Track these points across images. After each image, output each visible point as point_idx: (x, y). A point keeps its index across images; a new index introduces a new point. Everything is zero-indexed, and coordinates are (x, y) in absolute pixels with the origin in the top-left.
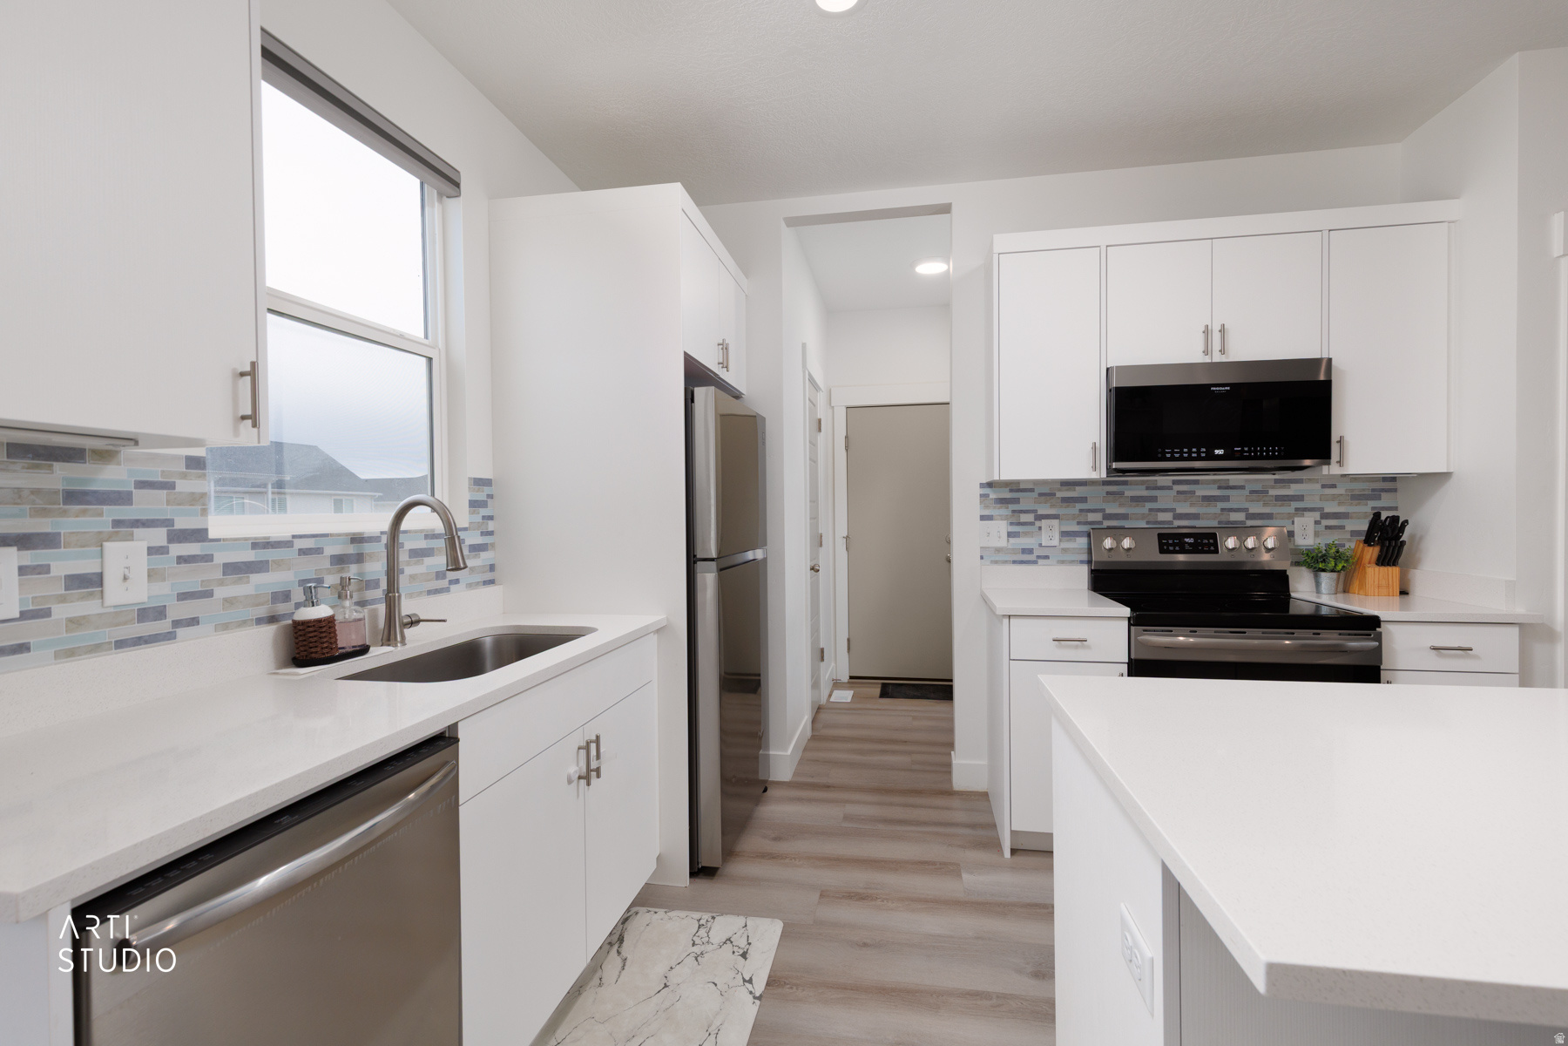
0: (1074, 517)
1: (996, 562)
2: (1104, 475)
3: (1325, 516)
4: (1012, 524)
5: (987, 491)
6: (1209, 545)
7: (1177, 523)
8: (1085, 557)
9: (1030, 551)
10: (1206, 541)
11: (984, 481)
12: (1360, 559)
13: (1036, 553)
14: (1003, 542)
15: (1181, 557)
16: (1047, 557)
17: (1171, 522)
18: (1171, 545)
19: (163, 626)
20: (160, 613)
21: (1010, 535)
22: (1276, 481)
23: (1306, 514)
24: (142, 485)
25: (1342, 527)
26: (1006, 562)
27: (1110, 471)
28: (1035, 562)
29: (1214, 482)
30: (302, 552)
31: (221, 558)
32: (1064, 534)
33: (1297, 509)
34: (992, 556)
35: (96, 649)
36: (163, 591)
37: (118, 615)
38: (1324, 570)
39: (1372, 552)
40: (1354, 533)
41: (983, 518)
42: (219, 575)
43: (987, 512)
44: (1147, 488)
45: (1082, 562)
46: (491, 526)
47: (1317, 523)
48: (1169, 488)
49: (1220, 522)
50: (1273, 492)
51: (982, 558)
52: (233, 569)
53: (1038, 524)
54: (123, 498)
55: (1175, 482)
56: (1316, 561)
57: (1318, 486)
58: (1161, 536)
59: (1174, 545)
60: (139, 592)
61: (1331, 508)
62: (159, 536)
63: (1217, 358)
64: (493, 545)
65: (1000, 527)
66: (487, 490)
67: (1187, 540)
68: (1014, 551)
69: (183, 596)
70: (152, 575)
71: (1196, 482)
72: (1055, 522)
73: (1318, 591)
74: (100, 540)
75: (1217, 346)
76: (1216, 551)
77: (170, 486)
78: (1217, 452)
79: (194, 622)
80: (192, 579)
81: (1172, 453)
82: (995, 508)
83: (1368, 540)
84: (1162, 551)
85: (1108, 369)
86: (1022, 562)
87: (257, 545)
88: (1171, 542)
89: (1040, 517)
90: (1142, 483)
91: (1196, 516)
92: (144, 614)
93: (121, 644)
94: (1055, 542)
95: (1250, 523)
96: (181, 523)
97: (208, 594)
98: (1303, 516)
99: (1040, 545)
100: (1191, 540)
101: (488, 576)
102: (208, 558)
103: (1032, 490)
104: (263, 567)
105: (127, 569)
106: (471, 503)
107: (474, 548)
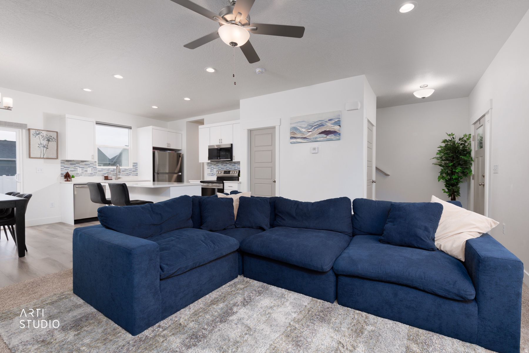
0: (218, 168)
1: (209, 176)
10: (229, 172)
14: (210, 172)
16: (214, 175)
17: (228, 169)
19: (92, 175)
20: (92, 174)
21: (211, 171)
24: (91, 164)
30: (107, 170)
31: (98, 170)
34: (209, 174)
35: (87, 176)
36: (92, 172)
37: (89, 174)
41: (208, 168)
42: (98, 171)
46: (137, 169)
51: (207, 175)
52: (99, 171)
54: (89, 165)
55: (229, 163)
58: (224, 171)
60: (90, 172)
62: (92, 168)
63: (221, 144)
64: (137, 171)
65: (209, 170)
66: (136, 164)
67: (227, 172)
68: (211, 174)
69: (94, 173)
72: (216, 169)
74: (87, 168)
75: (221, 142)
76: (230, 174)
78: (219, 158)
79: (95, 175)
80: (95, 171)
81: (214, 158)
84: (224, 173)
86: (212, 176)
87: (101, 169)
89: (214, 168)
91: (231, 168)
92: (91, 174)
93: (89, 176)
94: (215, 172)
96: (94, 167)
97: (97, 173)
101: (137, 175)
104: (102, 171)
105: (89, 170)
106: (133, 166)
107: (133, 171)
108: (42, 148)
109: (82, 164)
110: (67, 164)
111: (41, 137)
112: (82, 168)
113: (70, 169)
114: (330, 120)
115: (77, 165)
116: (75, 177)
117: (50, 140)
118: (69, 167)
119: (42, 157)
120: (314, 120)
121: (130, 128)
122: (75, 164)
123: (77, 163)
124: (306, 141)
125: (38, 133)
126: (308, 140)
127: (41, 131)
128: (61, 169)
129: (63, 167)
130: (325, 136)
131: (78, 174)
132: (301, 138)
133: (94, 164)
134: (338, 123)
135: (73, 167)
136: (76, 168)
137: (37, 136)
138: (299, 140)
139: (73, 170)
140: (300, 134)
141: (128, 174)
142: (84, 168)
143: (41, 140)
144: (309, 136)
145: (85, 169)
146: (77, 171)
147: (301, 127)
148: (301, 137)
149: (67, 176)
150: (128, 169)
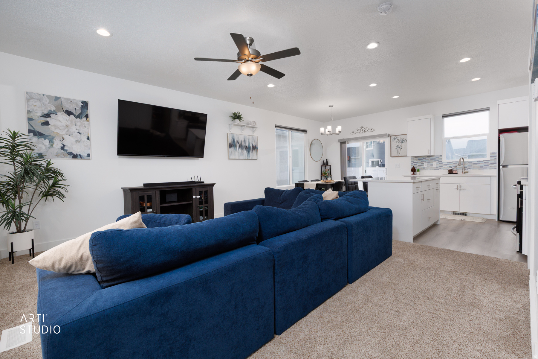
20: (438, 168)
24: (436, 158)
30: (454, 163)
31: (444, 164)
35: (432, 170)
36: (438, 166)
37: (434, 168)
46: (496, 160)
52: (444, 165)
54: (435, 159)
60: (436, 166)
62: (438, 162)
64: (496, 163)
66: (496, 154)
69: (440, 167)
70: (437, 165)
74: (433, 162)
77: (439, 158)
79: (441, 169)
80: (441, 165)
87: (447, 162)
92: (436, 168)
93: (434, 170)
96: (440, 161)
97: (442, 167)
101: (495, 168)
102: (442, 164)
104: (449, 165)
105: (435, 164)
106: (491, 157)
107: (491, 163)
108: (398, 149)
109: (428, 159)
110: (415, 160)
111: (397, 140)
112: (428, 162)
113: (418, 164)
115: (424, 160)
116: (420, 171)
117: (403, 141)
118: (417, 163)
119: (398, 156)
121: (487, 109)
122: (422, 160)
123: (423, 158)
125: (395, 138)
127: (397, 136)
128: (411, 164)
129: (413, 163)
131: (425, 168)
133: (440, 158)
135: (420, 162)
136: (423, 162)
137: (395, 140)
139: (421, 164)
141: (482, 167)
142: (430, 162)
143: (397, 142)
145: (431, 164)
146: (424, 165)
149: (414, 170)
150: (483, 162)
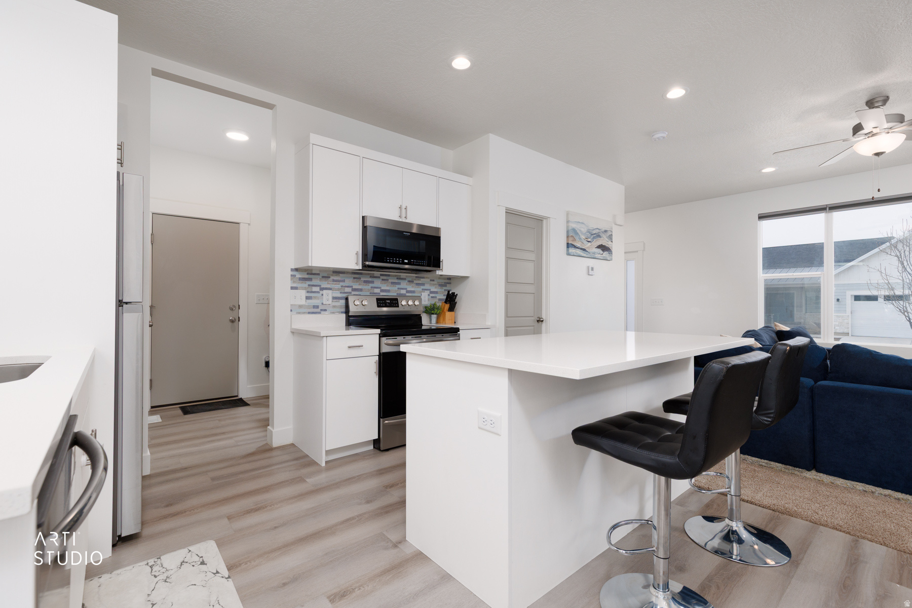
0: (338, 289)
1: (299, 313)
2: (361, 268)
3: (432, 292)
4: (308, 292)
5: (295, 273)
6: (396, 303)
7: (382, 294)
8: (344, 310)
9: (317, 307)
10: (394, 302)
11: (293, 268)
12: (444, 308)
13: (320, 308)
14: (303, 302)
15: (385, 309)
16: (325, 310)
17: (379, 293)
18: (381, 303)
21: (307, 298)
22: (416, 277)
23: (426, 291)
25: (436, 297)
26: (304, 313)
27: (364, 266)
28: (319, 313)
29: (396, 276)
32: (334, 298)
33: (423, 289)
34: (297, 309)
38: (433, 314)
39: (447, 306)
40: (440, 300)
41: (292, 288)
43: (295, 285)
44: (371, 277)
45: (342, 312)
47: (429, 295)
48: (379, 277)
49: (397, 294)
50: (415, 282)
51: (291, 311)
53: (321, 292)
55: (381, 275)
56: (430, 310)
57: (429, 280)
58: (378, 300)
59: (383, 303)
61: (433, 289)
63: (404, 220)
65: (302, 294)
67: (387, 301)
68: (308, 307)
71: (389, 275)
72: (330, 292)
73: (431, 323)
75: (404, 215)
76: (398, 306)
78: (405, 261)
81: (390, 260)
82: (299, 283)
83: (446, 302)
84: (378, 306)
85: (363, 217)
86: (313, 313)
88: (381, 302)
89: (322, 289)
90: (368, 274)
91: (388, 291)
94: (330, 302)
95: (407, 294)
98: (424, 292)
99: (322, 304)
100: (389, 301)
103: (318, 274)
114: (606, 231)
120: (593, 225)
124: (585, 255)
126: (587, 255)
130: (601, 252)
132: (581, 249)
134: (610, 237)
138: (579, 252)
140: (580, 243)
144: (588, 248)
147: (580, 230)
148: (581, 247)
